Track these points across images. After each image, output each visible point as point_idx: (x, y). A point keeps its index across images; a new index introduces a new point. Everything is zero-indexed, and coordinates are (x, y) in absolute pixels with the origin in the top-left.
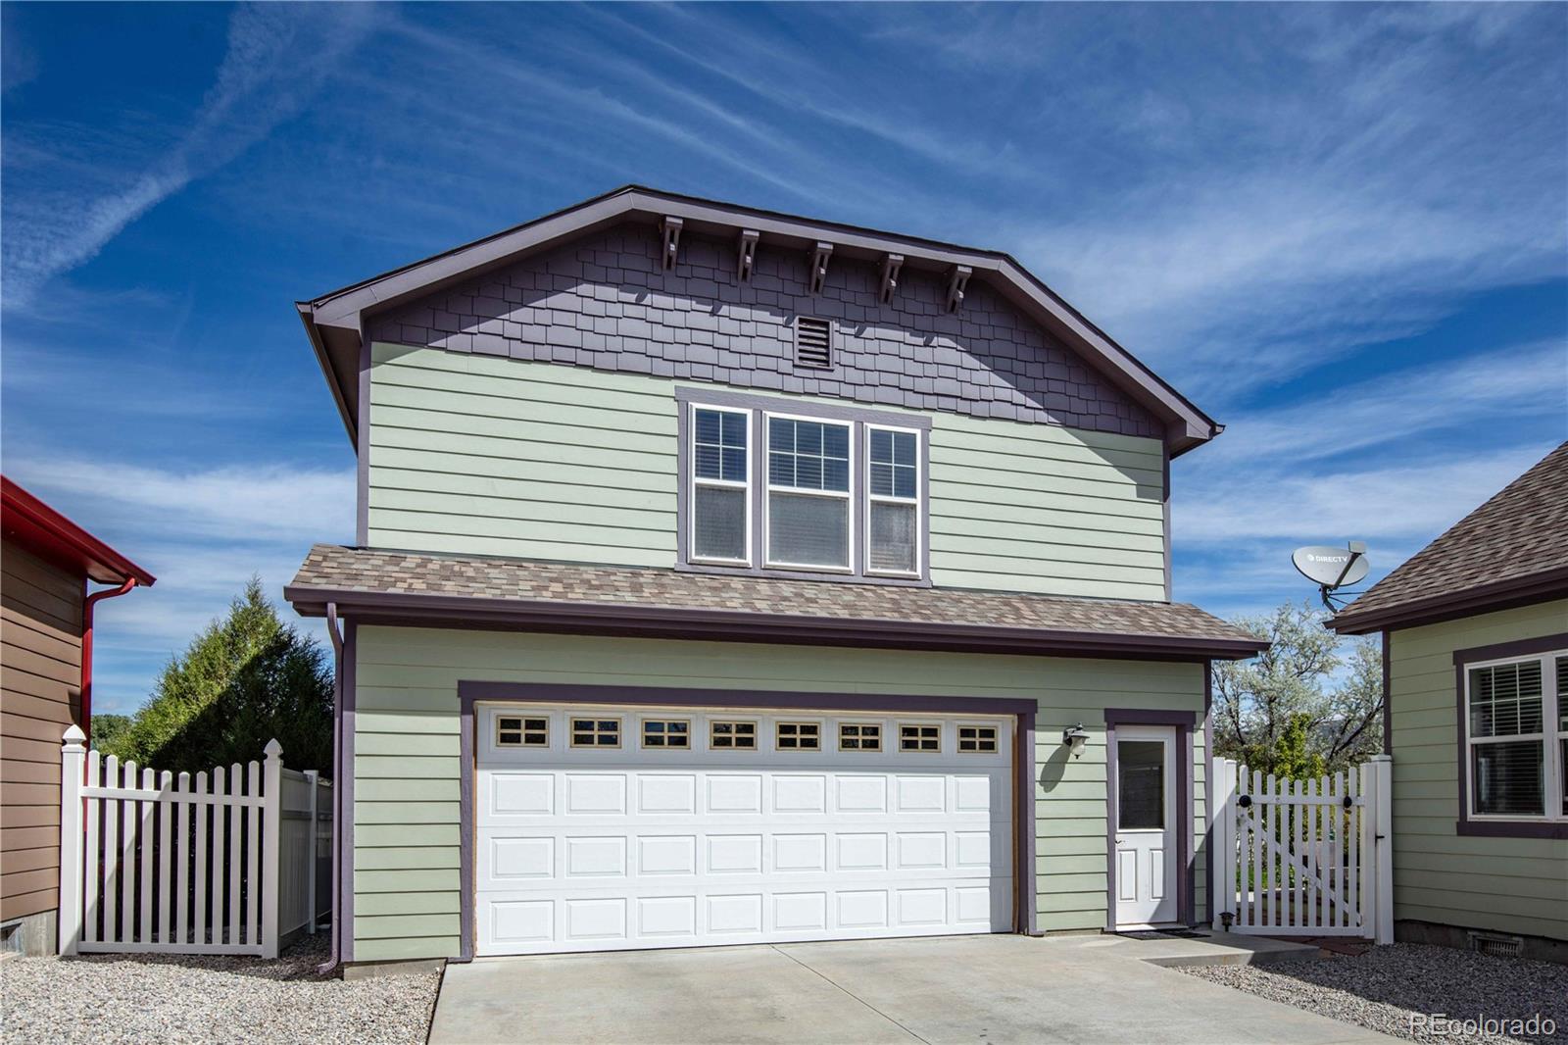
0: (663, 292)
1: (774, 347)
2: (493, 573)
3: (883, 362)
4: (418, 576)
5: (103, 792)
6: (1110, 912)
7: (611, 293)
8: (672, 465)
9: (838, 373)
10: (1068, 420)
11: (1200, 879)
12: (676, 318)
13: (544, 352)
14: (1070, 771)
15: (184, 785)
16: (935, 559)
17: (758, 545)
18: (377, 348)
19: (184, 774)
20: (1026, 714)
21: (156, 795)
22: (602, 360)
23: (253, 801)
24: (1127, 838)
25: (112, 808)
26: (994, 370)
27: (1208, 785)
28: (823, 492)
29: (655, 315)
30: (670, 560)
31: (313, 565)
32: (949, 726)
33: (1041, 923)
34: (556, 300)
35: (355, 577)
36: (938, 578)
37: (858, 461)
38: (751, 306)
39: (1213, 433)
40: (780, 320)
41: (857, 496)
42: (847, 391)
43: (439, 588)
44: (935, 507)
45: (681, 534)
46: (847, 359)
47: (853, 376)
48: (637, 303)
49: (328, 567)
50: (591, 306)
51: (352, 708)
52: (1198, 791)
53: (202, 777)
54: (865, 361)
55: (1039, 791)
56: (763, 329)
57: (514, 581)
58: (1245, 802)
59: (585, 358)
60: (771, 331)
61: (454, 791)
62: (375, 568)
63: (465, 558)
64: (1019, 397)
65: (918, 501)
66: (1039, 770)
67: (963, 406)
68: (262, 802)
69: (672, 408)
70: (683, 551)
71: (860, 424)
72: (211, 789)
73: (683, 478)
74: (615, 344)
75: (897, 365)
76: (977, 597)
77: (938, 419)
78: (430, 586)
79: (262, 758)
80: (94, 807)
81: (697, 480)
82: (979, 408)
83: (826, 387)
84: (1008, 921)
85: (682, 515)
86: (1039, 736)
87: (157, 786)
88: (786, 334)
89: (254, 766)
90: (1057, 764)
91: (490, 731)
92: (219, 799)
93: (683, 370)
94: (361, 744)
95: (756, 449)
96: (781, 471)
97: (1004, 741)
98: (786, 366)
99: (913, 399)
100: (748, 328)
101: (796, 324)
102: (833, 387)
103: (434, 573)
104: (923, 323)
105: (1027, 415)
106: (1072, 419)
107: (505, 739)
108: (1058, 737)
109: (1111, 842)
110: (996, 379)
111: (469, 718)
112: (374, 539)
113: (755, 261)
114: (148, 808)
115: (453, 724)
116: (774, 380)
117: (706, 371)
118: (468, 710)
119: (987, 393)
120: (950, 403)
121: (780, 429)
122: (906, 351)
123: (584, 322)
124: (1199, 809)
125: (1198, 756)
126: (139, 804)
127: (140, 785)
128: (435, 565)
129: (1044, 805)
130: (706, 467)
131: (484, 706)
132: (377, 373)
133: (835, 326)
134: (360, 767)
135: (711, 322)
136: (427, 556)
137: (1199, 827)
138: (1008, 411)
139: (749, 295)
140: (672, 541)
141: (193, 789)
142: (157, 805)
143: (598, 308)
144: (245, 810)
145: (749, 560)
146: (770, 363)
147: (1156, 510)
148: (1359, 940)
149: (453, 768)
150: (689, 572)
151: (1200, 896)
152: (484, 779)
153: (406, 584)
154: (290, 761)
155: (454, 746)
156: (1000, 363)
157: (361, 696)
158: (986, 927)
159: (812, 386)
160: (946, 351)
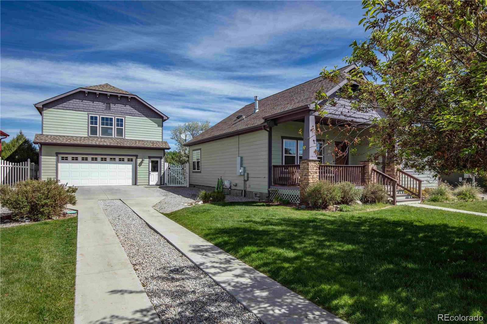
0: (85, 100)
1: (102, 107)
2: (61, 138)
3: (118, 109)
4: (50, 139)
5: (4, 166)
6: (149, 182)
7: (78, 100)
8: (87, 123)
9: (112, 110)
10: (147, 116)
11: (163, 179)
12: (88, 104)
13: (68, 109)
14: (143, 164)
15: (16, 165)
16: (126, 135)
17: (99, 133)
18: (44, 108)
19: (16, 163)
20: (137, 156)
21: (12, 166)
22: (76, 109)
23: (26, 167)
24: (152, 173)
25: (5, 168)
26: (135, 110)
27: (164, 166)
28: (109, 127)
29: (84, 103)
30: (86, 136)
31: (36, 138)
32: (126, 158)
33: (138, 184)
34: (69, 102)
35: (42, 139)
36: (126, 138)
37: (114, 122)
38: (98, 102)
39: (168, 119)
40: (103, 103)
41: (114, 127)
42: (113, 113)
43: (53, 141)
44: (126, 128)
45: (88, 132)
46: (113, 108)
47: (114, 111)
48: (82, 102)
49: (38, 138)
50: (75, 102)
51: (41, 156)
52: (163, 167)
53: (18, 164)
54: (116, 109)
55: (138, 167)
56: (100, 105)
57: (63, 139)
58: (169, 168)
59: (74, 109)
60: (101, 105)
61: (55, 166)
62: (45, 138)
63: (57, 136)
64: (139, 113)
65: (123, 128)
66: (138, 164)
67: (131, 115)
68: (27, 167)
69: (87, 116)
70: (88, 135)
71: (115, 117)
72: (20, 165)
73: (88, 125)
74: (78, 107)
75: (121, 109)
76: (131, 141)
77: (127, 116)
78: (52, 141)
79: (27, 161)
80: (3, 168)
81: (90, 125)
82: (133, 115)
83: (109, 112)
84: (134, 183)
85: (88, 130)
86: (138, 160)
87: (12, 165)
88: (104, 105)
89: (26, 162)
90: (141, 163)
91: (60, 158)
92: (21, 167)
93: (88, 110)
94: (42, 160)
95: (99, 121)
96: (103, 124)
97: (134, 160)
98: (104, 110)
99: (123, 114)
100: (98, 105)
101: (105, 104)
102: (111, 113)
103: (52, 138)
104: (125, 103)
105: (141, 116)
106: (148, 116)
107: (62, 159)
108: (141, 160)
109: (149, 174)
110: (136, 111)
111: (57, 157)
112: (44, 133)
113: (99, 96)
114: (10, 168)
115: (55, 158)
116: (102, 112)
117: (92, 111)
118: (57, 156)
119: (134, 113)
120: (129, 114)
121: (103, 119)
122: (122, 107)
123: (74, 104)
124: (162, 169)
125: (163, 162)
126: (9, 167)
127: (9, 165)
128: (52, 137)
129: (139, 169)
130: (92, 123)
131: (59, 155)
132: (44, 112)
133: (111, 104)
134: (42, 163)
135: (93, 104)
136: (51, 136)
137: (163, 172)
138: (138, 115)
139: (98, 100)
140: (87, 133)
141: (17, 165)
142: (12, 168)
143: (76, 102)
144: (25, 168)
145: (98, 136)
146: (101, 109)
147: (161, 129)
148: (185, 187)
149: (55, 163)
150: (88, 138)
151: (162, 181)
152: (59, 164)
153: (49, 141)
154: (31, 162)
155: (55, 160)
156: (136, 109)
157: (42, 154)
158: (131, 184)
159: (108, 112)
160: (128, 107)
